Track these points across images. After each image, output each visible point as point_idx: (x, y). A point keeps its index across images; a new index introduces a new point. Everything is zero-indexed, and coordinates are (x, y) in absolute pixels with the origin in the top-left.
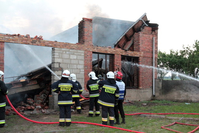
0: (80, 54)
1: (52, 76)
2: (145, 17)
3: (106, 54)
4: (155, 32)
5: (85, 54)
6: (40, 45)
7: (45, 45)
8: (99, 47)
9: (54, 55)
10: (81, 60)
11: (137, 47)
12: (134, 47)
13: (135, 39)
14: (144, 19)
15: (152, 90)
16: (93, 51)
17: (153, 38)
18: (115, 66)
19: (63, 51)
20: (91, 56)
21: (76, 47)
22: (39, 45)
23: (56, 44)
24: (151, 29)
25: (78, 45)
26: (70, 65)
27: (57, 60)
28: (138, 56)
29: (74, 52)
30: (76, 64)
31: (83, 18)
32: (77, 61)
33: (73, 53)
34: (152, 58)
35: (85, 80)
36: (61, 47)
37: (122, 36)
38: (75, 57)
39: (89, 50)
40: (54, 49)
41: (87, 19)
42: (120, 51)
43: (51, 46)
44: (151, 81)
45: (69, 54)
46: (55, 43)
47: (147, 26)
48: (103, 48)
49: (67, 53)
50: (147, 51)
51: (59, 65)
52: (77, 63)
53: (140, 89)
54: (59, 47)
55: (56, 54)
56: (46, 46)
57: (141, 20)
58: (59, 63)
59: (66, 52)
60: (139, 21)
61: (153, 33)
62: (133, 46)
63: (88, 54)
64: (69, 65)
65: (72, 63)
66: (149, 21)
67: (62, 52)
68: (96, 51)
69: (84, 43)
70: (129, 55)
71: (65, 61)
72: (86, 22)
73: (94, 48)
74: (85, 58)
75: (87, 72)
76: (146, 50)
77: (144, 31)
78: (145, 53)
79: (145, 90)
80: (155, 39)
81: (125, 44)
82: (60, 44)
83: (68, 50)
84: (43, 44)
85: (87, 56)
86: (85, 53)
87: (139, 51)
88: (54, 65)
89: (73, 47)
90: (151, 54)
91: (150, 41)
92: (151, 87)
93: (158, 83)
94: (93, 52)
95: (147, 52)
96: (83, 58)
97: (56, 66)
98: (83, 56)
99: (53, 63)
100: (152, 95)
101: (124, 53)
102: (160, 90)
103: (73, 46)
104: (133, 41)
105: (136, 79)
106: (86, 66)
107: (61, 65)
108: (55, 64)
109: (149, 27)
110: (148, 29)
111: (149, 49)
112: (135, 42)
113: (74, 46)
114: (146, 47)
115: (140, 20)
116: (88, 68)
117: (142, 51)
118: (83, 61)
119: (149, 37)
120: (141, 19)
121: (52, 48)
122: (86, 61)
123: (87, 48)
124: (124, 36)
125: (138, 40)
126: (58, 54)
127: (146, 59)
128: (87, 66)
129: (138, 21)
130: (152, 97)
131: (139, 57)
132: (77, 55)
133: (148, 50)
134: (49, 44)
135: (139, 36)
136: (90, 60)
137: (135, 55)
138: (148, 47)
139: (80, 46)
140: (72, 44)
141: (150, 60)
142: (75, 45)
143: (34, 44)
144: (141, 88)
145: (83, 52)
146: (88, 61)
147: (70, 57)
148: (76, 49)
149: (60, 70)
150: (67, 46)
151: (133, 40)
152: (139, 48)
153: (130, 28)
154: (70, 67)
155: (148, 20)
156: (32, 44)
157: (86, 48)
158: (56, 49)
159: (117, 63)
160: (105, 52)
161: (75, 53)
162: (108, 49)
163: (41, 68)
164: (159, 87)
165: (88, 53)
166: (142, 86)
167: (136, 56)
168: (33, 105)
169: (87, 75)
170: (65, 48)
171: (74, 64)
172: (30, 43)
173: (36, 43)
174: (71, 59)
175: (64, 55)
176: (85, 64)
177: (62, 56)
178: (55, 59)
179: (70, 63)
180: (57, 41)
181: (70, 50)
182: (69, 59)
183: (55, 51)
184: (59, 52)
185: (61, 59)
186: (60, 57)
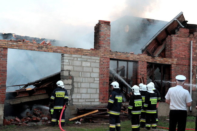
0: (94, 61)
2: (181, 16)
3: (128, 61)
4: (194, 35)
5: (100, 61)
6: (47, 51)
8: (118, 53)
9: (64, 62)
10: (96, 67)
11: (169, 53)
12: (166, 53)
13: (168, 44)
14: (180, 19)
16: (111, 57)
17: (190, 42)
18: (139, 75)
19: (74, 58)
20: (108, 63)
21: (89, 53)
23: (66, 49)
24: (188, 31)
25: (92, 50)
26: (83, 73)
27: (66, 68)
28: (170, 63)
29: (87, 59)
30: (89, 72)
31: (99, 21)
32: (91, 69)
33: (86, 60)
34: (189, 65)
35: (100, 90)
36: (72, 53)
38: (88, 64)
39: (105, 57)
41: (103, 21)
42: (145, 58)
43: (60, 53)
45: (82, 61)
47: (184, 28)
48: (124, 54)
49: (79, 59)
51: (69, 73)
52: (91, 71)
54: (69, 53)
55: (66, 61)
56: (54, 52)
58: (69, 71)
59: (77, 59)
60: (174, 22)
61: (192, 36)
64: (80, 73)
66: (187, 21)
67: (73, 59)
68: (115, 58)
69: (100, 48)
70: (158, 62)
71: (76, 69)
72: (102, 24)
73: (112, 54)
74: (100, 66)
75: (103, 81)
76: (182, 56)
77: (178, 33)
78: (179, 60)
80: (193, 43)
81: (155, 49)
82: (70, 50)
83: (80, 56)
84: (51, 50)
85: (103, 63)
86: (100, 59)
87: (171, 57)
89: (86, 53)
90: (188, 61)
91: (187, 45)
94: (111, 59)
95: (182, 58)
96: (98, 65)
97: (66, 74)
99: (62, 70)
100: (188, 110)
101: (150, 60)
103: (86, 51)
104: (165, 46)
106: (101, 75)
107: (71, 73)
108: (64, 72)
110: (184, 31)
111: (185, 55)
112: (167, 47)
113: (88, 52)
114: (181, 52)
116: (104, 77)
117: (175, 57)
119: (186, 41)
120: (176, 20)
121: (62, 55)
122: (102, 69)
123: (103, 55)
125: (171, 44)
126: (67, 60)
127: (180, 66)
128: (103, 75)
129: (172, 21)
131: (171, 65)
132: (91, 62)
133: (184, 57)
134: (57, 51)
135: (172, 39)
136: (106, 67)
137: (166, 62)
138: (183, 53)
139: (94, 52)
140: (85, 50)
141: (187, 69)
142: (89, 50)
143: (40, 50)
145: (99, 58)
146: (104, 69)
147: (82, 64)
148: (90, 55)
149: (70, 79)
150: (79, 52)
151: (165, 44)
152: (171, 54)
154: (82, 76)
157: (101, 54)
158: (65, 55)
159: (142, 72)
160: (126, 59)
162: (130, 55)
165: (104, 60)
168: (39, 117)
169: (103, 84)
170: (76, 54)
171: (87, 72)
172: (36, 50)
173: (43, 49)
174: (83, 67)
175: (75, 62)
176: (100, 72)
177: (73, 63)
178: (64, 66)
179: (82, 71)
180: (67, 47)
181: (83, 56)
182: (81, 66)
183: (65, 58)
184: (69, 58)
185: (72, 67)
186: (71, 64)
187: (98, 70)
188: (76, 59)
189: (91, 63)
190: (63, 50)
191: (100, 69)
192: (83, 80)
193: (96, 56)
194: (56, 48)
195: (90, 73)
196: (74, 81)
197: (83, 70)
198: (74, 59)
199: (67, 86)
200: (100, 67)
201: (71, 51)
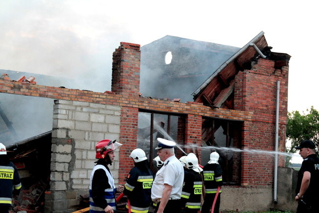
0: (112, 113)
1: (52, 154)
2: (261, 39)
3: (169, 114)
4: (282, 71)
5: (122, 113)
6: (29, 94)
7: (38, 95)
8: (153, 100)
9: (58, 114)
10: (114, 124)
11: (240, 101)
12: (235, 101)
13: (238, 85)
14: (260, 43)
15: (271, 190)
16: (140, 107)
17: (276, 83)
18: (189, 138)
19: (76, 106)
20: (135, 117)
21: (103, 98)
22: (27, 94)
23: (62, 92)
24: (273, 65)
25: (108, 94)
26: (91, 133)
27: (61, 124)
28: (241, 119)
29: (99, 109)
30: (102, 132)
31: (121, 43)
32: (105, 126)
33: (97, 111)
34: (274, 123)
35: (120, 164)
36: (73, 99)
37: (211, 78)
38: (101, 119)
39: (131, 106)
40: (57, 103)
41: (128, 44)
42: (200, 109)
43: (51, 97)
44: (270, 171)
45: (89, 113)
46: (59, 91)
47: (265, 59)
48: (163, 101)
49: (85, 110)
50: (263, 109)
51: (67, 133)
52: (105, 130)
53: (244, 187)
54: (67, 98)
55: (62, 112)
56: (41, 95)
57: (253, 46)
58: (68, 130)
59: (82, 109)
60: (249, 48)
61: (278, 72)
62: (234, 99)
63: (129, 113)
64: (87, 133)
65: (93, 130)
66: (271, 48)
67: (73, 108)
68: (148, 108)
69: (122, 91)
70: (221, 117)
71: (80, 126)
72: (127, 50)
73: (142, 102)
74: (121, 121)
75: (126, 148)
76: (261, 108)
77: (256, 67)
78: (257, 114)
79: (255, 190)
80: (281, 84)
81: (217, 94)
82: (69, 93)
83: (86, 104)
84: (35, 92)
85: (127, 116)
86: (122, 110)
87: (243, 109)
88: (57, 132)
89: (97, 99)
90: (272, 115)
91: (270, 88)
92: (269, 185)
93: (286, 177)
94: (141, 110)
95: (262, 111)
96: (117, 120)
97: (61, 134)
98: (119, 118)
99: (55, 129)
100: (271, 200)
101: (208, 112)
102: (288, 192)
103: (98, 96)
104: (234, 89)
105: (236, 166)
106: (123, 137)
107: (70, 134)
108: (59, 131)
109: (268, 61)
110: (266, 64)
111: (267, 106)
112: (238, 91)
113: (101, 96)
114: (260, 100)
115: (250, 46)
116: (127, 140)
117: (251, 108)
118: (119, 127)
119: (268, 81)
120: (252, 44)
121: (55, 101)
122: (124, 126)
123: (126, 102)
124: (215, 77)
125: (243, 86)
126: (65, 111)
127: (259, 125)
128: (127, 137)
129: (246, 47)
130: (271, 205)
131: (243, 122)
132: (105, 115)
133: (265, 108)
134: (46, 94)
135: (245, 78)
136: (132, 125)
137: (235, 116)
138: (264, 102)
139: (112, 97)
140: (95, 93)
141: (269, 129)
142: (102, 94)
143: (16, 91)
144: (245, 184)
145: (119, 109)
146: (128, 127)
147: (89, 119)
148: (105, 103)
149: (68, 143)
150: (84, 97)
151: (234, 86)
152: (244, 103)
153: (227, 62)
154: (90, 139)
155: (269, 46)
156: (12, 91)
157: (124, 102)
158: (60, 102)
159: (194, 133)
160: (167, 110)
161: (101, 111)
162: (174, 103)
163: (34, 138)
164: (286, 185)
165: (128, 111)
166: (248, 181)
167: (235, 118)
168: (13, 210)
169: (126, 154)
170: (80, 100)
171: (99, 132)
172: (8, 91)
173: (22, 90)
174: (92, 122)
175: (78, 114)
176: (121, 132)
177: (75, 117)
178: (59, 121)
179: (90, 129)
180: (64, 88)
181: (92, 105)
182: (88, 121)
183: (60, 106)
184: (67, 107)
185: (72, 122)
186: (70, 118)
187: (117, 129)
188: (80, 110)
189: (105, 117)
190: (57, 93)
191: (121, 127)
192: (91, 146)
193: (114, 103)
194: (45, 90)
195: (105, 133)
196: (75, 147)
197: (92, 128)
198: (76, 108)
199: (62, 155)
200: (121, 124)
201: (70, 96)
